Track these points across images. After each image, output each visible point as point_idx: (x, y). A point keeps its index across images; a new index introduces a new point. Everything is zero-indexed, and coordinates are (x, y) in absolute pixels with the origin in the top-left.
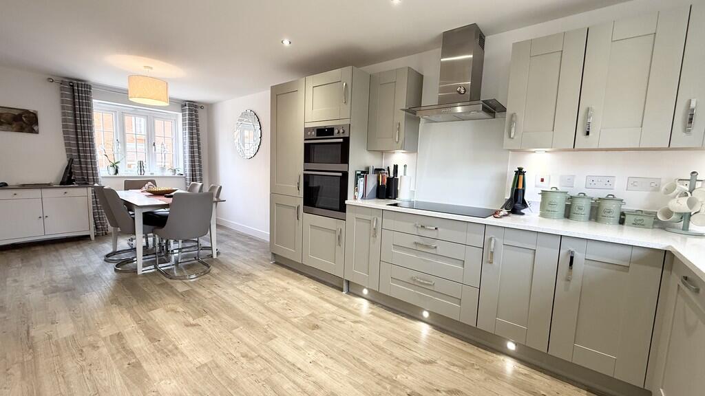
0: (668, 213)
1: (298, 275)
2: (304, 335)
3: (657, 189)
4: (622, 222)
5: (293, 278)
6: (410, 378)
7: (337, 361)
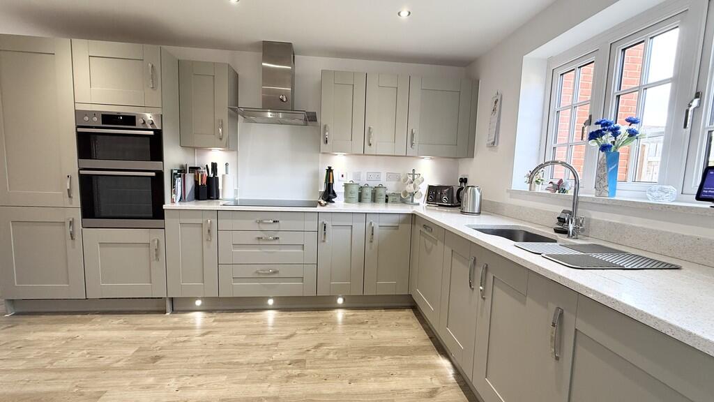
0: (405, 193)
1: (79, 316)
2: (146, 372)
3: (399, 180)
4: (387, 201)
5: (70, 322)
6: (283, 353)
7: (207, 374)
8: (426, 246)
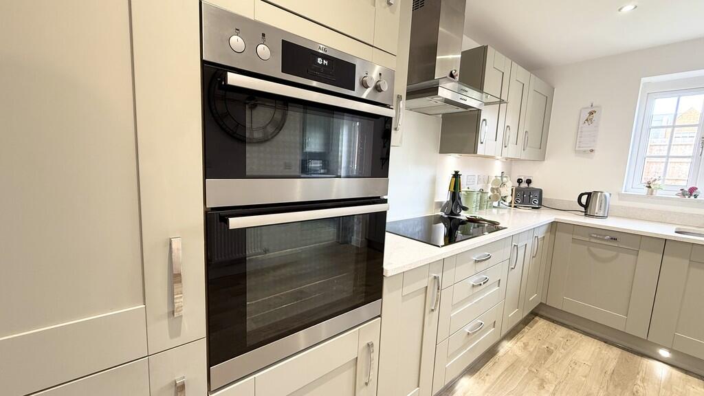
8: (593, 255)
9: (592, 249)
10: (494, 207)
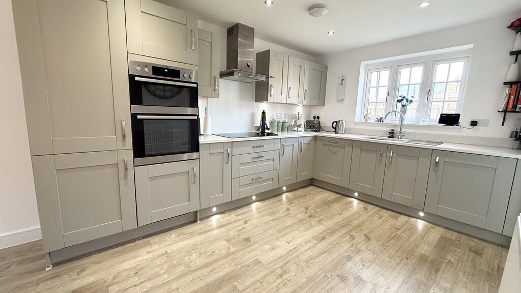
0: (295, 125)
4: (288, 130)
8: (330, 151)
9: (330, 148)
10: (294, 131)
